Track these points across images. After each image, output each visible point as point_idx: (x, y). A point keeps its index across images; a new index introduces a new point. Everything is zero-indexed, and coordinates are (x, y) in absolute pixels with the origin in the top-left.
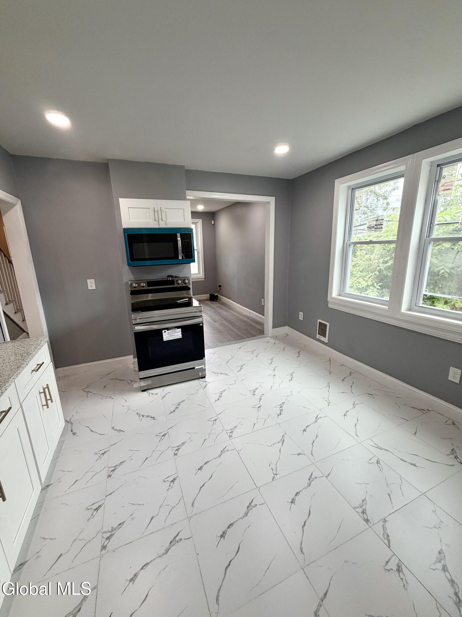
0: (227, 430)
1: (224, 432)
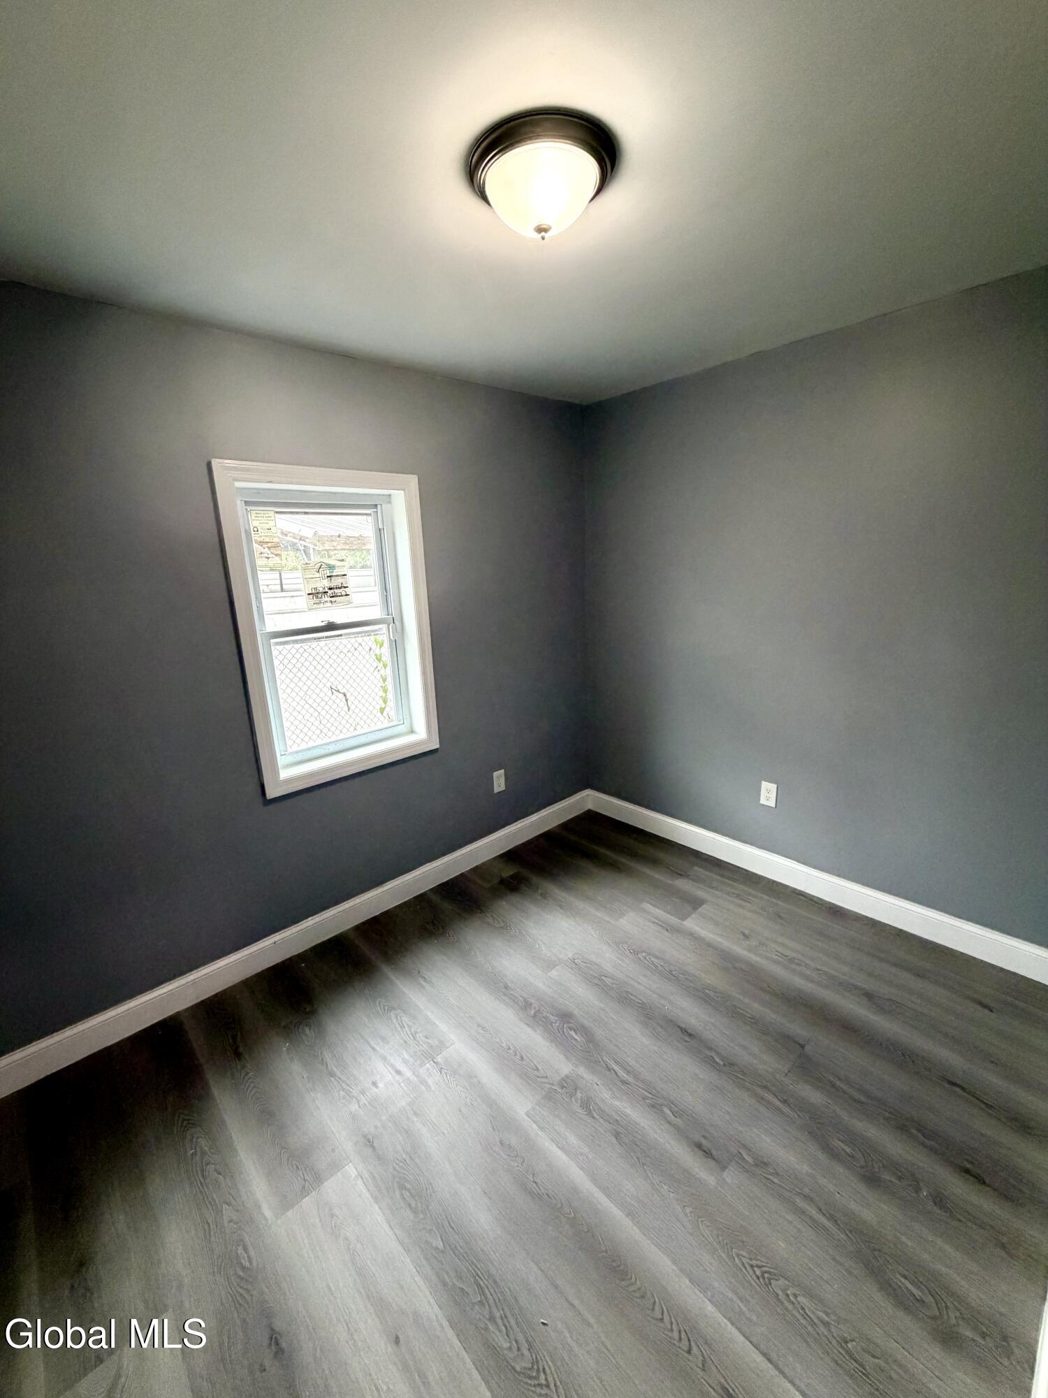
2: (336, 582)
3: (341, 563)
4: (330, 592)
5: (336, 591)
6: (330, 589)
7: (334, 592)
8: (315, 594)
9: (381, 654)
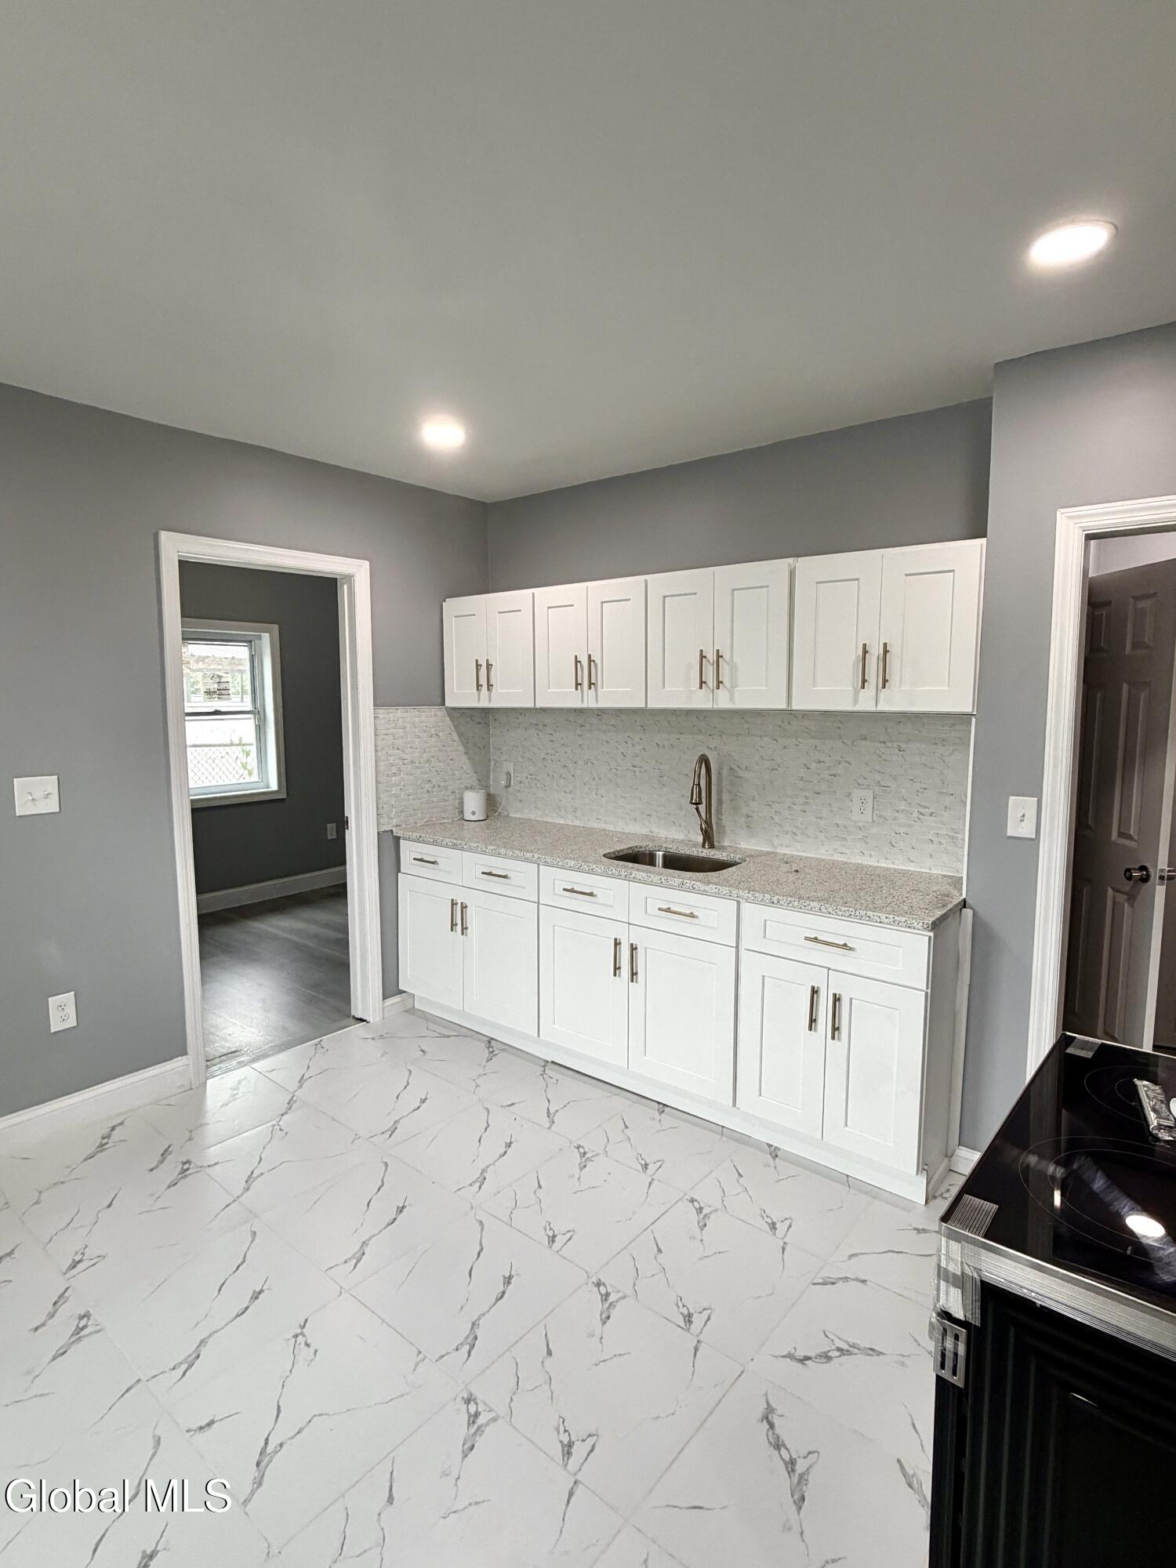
0: (494, 1420)
1: (502, 1410)
2: (223, 686)
3: (227, 675)
4: (218, 692)
5: (223, 692)
6: (218, 690)
7: (221, 692)
8: (208, 693)
9: (246, 763)
